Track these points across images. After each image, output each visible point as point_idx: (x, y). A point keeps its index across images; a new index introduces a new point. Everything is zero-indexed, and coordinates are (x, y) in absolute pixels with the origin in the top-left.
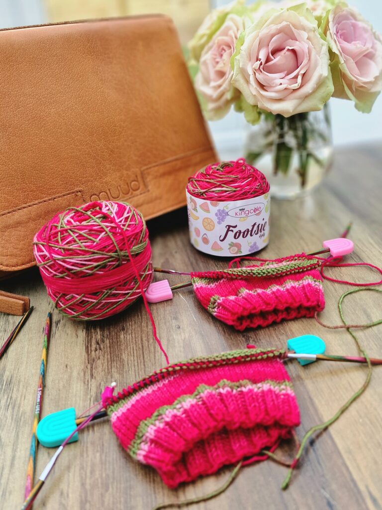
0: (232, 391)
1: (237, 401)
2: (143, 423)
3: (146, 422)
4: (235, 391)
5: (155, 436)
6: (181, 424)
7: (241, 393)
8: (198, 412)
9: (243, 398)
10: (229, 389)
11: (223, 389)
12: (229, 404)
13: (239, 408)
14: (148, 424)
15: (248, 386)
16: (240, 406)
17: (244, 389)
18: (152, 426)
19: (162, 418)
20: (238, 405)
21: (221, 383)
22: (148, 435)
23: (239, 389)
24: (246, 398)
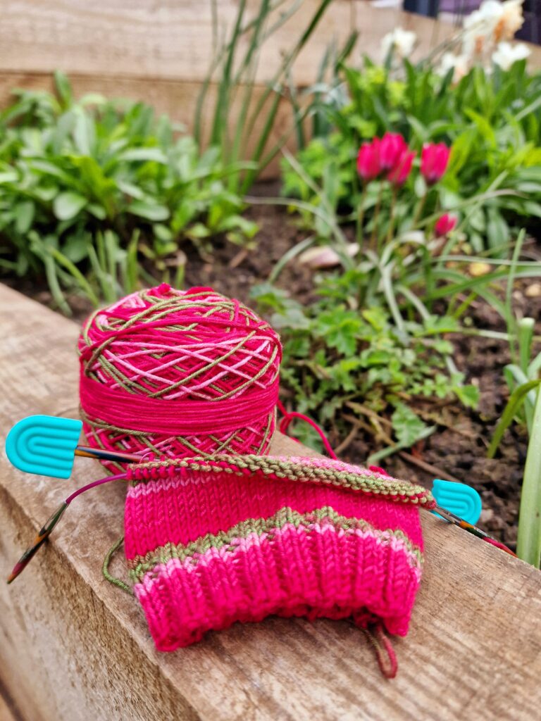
0: (338, 531)
1: (342, 552)
2: (170, 547)
3: (174, 549)
4: (342, 533)
5: (170, 579)
6: (220, 579)
7: (354, 537)
8: (258, 565)
9: (356, 547)
10: (332, 529)
11: (321, 526)
12: (326, 558)
13: (344, 568)
14: (175, 555)
15: (367, 531)
16: (347, 562)
17: (359, 533)
18: (177, 561)
19: (198, 558)
20: (343, 560)
21: (322, 512)
22: (163, 568)
23: (351, 531)
24: (361, 550)
